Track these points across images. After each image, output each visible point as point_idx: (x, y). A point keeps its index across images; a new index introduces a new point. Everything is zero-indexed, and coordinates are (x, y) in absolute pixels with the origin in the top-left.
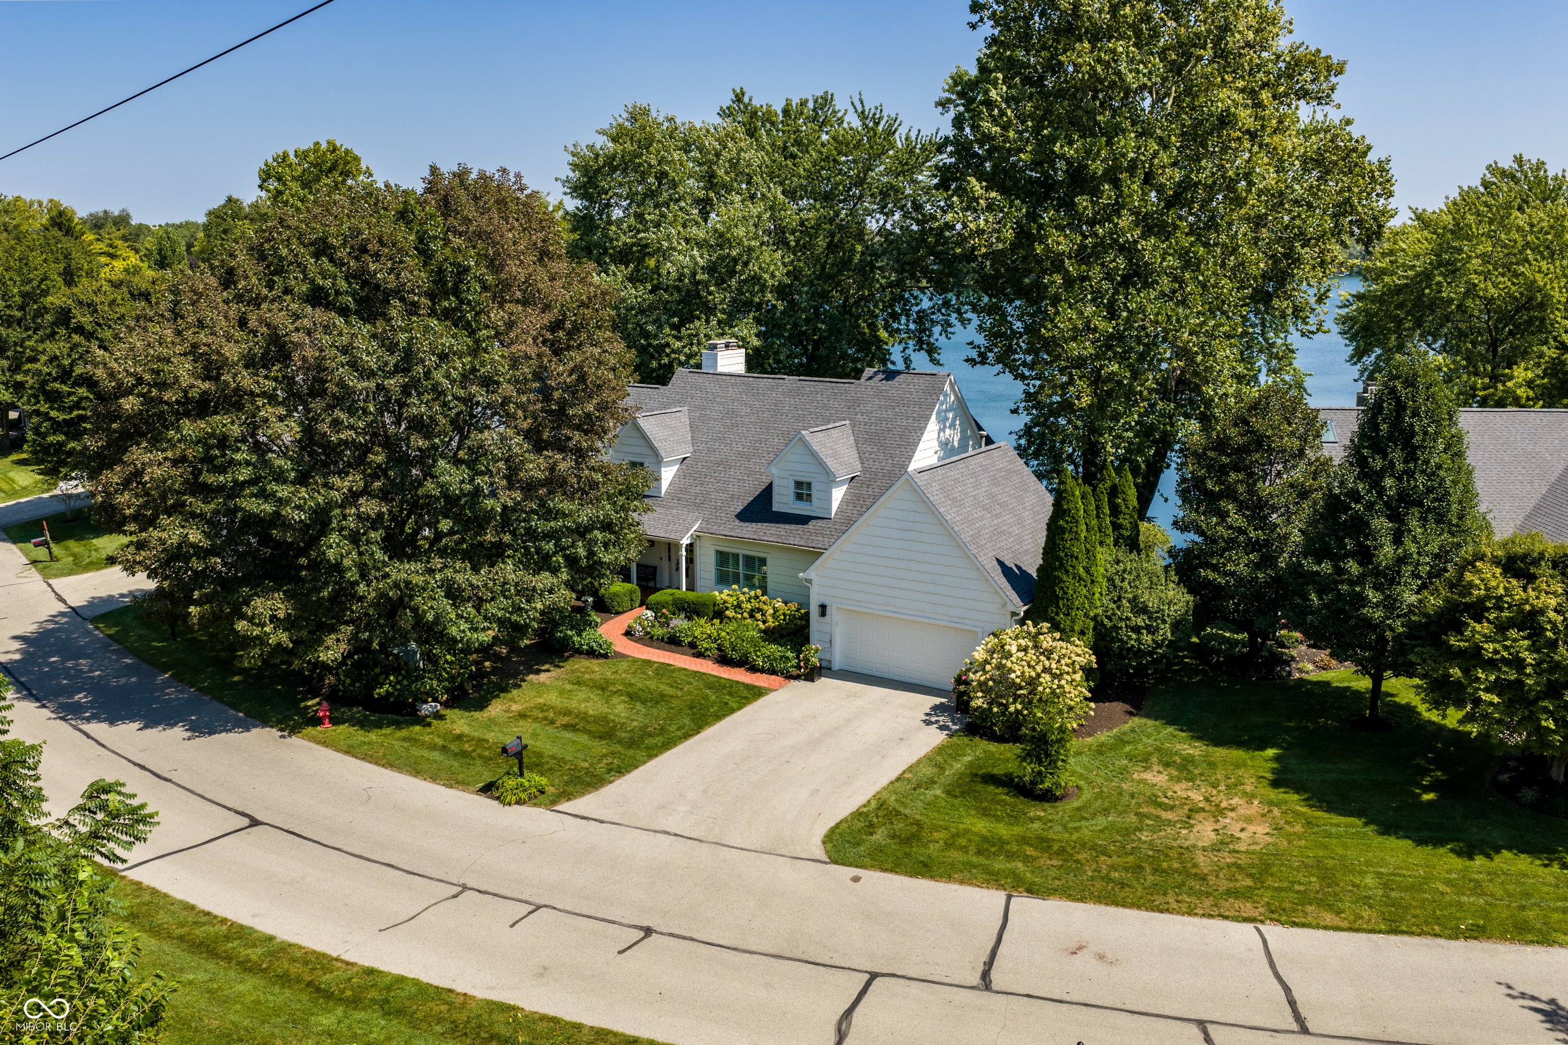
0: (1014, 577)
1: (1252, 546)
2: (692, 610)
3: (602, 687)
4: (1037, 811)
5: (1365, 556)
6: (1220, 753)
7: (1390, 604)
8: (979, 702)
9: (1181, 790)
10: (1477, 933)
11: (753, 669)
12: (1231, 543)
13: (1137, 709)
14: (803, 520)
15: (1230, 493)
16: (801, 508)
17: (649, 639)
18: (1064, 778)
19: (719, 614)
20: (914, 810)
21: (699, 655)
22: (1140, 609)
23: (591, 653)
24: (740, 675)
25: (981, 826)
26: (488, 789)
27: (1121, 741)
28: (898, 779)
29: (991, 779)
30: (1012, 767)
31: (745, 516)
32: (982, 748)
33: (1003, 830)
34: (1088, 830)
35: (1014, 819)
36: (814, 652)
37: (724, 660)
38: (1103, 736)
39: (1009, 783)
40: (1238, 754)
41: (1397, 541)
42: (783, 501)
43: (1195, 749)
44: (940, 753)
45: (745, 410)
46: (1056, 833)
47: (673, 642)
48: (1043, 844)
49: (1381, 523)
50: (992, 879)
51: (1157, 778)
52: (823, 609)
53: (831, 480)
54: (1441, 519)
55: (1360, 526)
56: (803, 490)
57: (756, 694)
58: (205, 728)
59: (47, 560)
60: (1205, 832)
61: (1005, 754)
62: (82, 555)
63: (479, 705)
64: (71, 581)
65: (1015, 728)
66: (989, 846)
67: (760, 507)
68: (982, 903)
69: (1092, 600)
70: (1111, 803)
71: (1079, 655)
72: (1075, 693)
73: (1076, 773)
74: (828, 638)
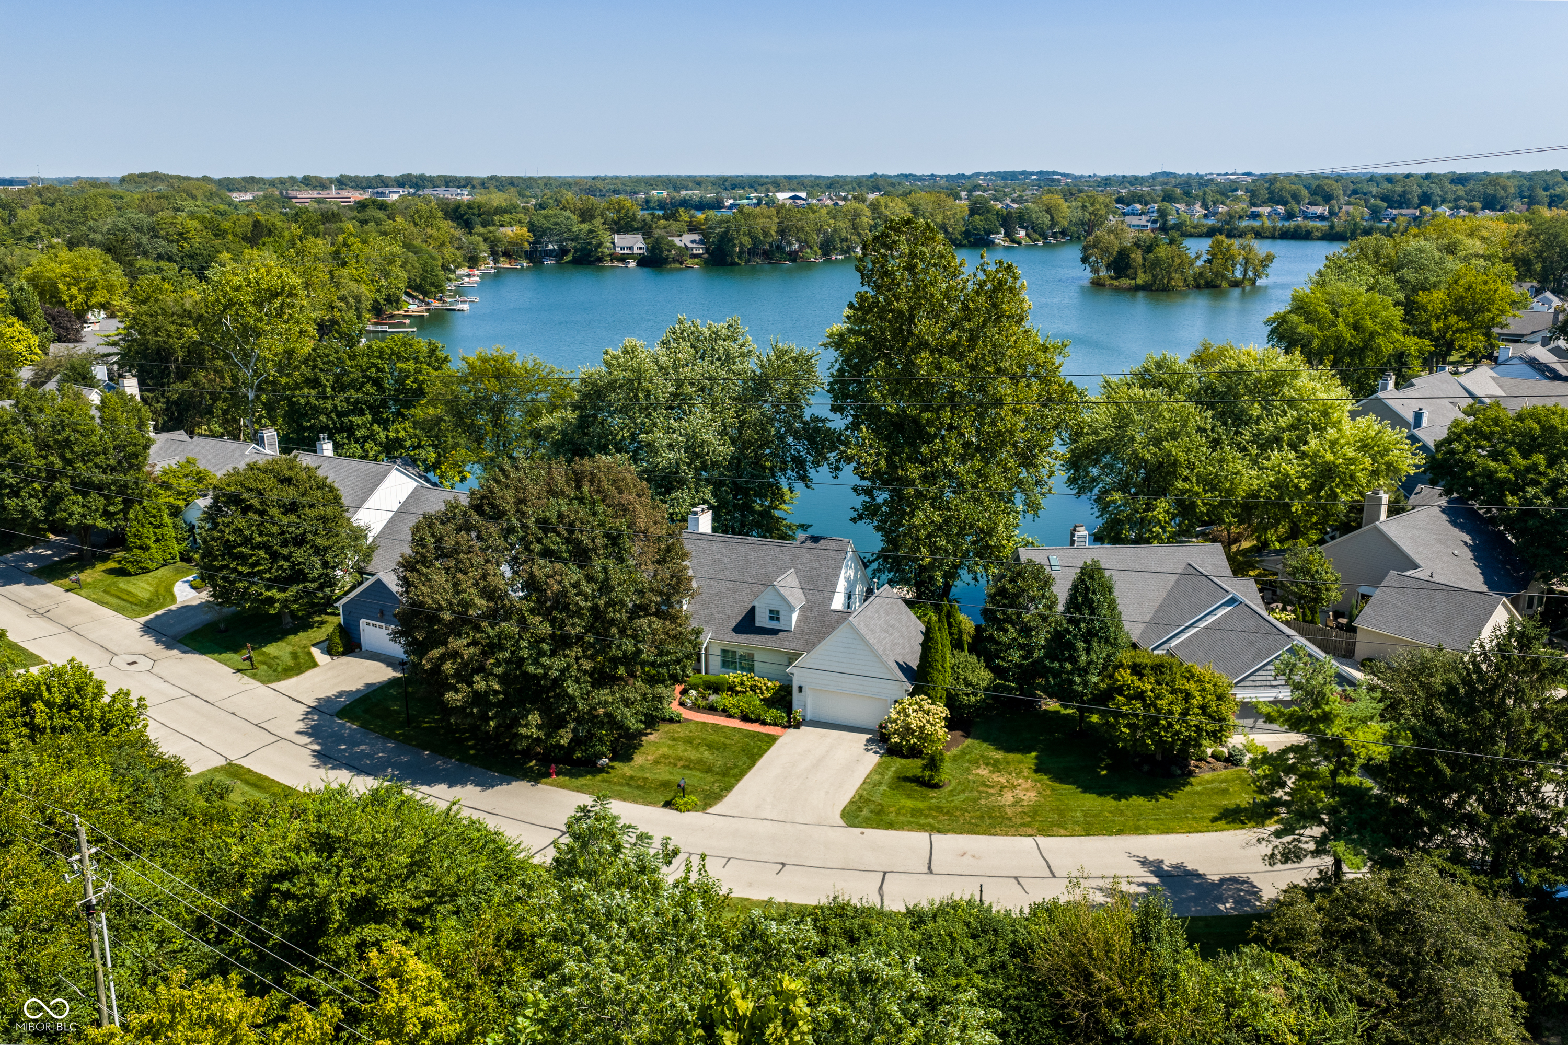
0: (905, 669)
1: (1021, 647)
2: (716, 688)
3: (689, 741)
4: (933, 793)
5: (1074, 660)
6: (1011, 756)
7: (1085, 684)
8: (895, 739)
9: (996, 777)
10: (1120, 832)
11: (764, 723)
12: (1010, 646)
13: (967, 735)
14: (775, 632)
15: (1008, 620)
16: (773, 625)
17: (696, 707)
18: (944, 777)
19: (731, 689)
20: (877, 798)
21: (730, 716)
22: (968, 684)
23: (671, 720)
24: (756, 728)
25: (909, 803)
26: (668, 804)
27: (963, 753)
28: (864, 783)
29: (907, 779)
30: (918, 772)
31: (739, 629)
32: (898, 763)
33: (920, 805)
34: (958, 800)
35: (924, 798)
36: (799, 711)
37: (745, 718)
38: (955, 751)
39: (917, 780)
40: (1019, 756)
41: (1088, 651)
42: (762, 620)
43: (998, 755)
44: (879, 769)
45: (726, 560)
46: (943, 803)
47: (712, 709)
48: (939, 809)
49: (1081, 645)
50: (922, 828)
51: (983, 772)
52: (800, 689)
53: (791, 609)
54: (1107, 641)
55: (1071, 646)
56: (774, 615)
57: (772, 739)
58: (485, 784)
59: (249, 669)
60: (1008, 798)
61: (914, 766)
62: (271, 663)
63: (628, 758)
64: (287, 685)
65: (914, 752)
66: (916, 813)
67: (747, 625)
68: (920, 839)
69: (945, 680)
70: (965, 786)
71: (941, 710)
72: (941, 731)
73: (947, 773)
74: (803, 704)
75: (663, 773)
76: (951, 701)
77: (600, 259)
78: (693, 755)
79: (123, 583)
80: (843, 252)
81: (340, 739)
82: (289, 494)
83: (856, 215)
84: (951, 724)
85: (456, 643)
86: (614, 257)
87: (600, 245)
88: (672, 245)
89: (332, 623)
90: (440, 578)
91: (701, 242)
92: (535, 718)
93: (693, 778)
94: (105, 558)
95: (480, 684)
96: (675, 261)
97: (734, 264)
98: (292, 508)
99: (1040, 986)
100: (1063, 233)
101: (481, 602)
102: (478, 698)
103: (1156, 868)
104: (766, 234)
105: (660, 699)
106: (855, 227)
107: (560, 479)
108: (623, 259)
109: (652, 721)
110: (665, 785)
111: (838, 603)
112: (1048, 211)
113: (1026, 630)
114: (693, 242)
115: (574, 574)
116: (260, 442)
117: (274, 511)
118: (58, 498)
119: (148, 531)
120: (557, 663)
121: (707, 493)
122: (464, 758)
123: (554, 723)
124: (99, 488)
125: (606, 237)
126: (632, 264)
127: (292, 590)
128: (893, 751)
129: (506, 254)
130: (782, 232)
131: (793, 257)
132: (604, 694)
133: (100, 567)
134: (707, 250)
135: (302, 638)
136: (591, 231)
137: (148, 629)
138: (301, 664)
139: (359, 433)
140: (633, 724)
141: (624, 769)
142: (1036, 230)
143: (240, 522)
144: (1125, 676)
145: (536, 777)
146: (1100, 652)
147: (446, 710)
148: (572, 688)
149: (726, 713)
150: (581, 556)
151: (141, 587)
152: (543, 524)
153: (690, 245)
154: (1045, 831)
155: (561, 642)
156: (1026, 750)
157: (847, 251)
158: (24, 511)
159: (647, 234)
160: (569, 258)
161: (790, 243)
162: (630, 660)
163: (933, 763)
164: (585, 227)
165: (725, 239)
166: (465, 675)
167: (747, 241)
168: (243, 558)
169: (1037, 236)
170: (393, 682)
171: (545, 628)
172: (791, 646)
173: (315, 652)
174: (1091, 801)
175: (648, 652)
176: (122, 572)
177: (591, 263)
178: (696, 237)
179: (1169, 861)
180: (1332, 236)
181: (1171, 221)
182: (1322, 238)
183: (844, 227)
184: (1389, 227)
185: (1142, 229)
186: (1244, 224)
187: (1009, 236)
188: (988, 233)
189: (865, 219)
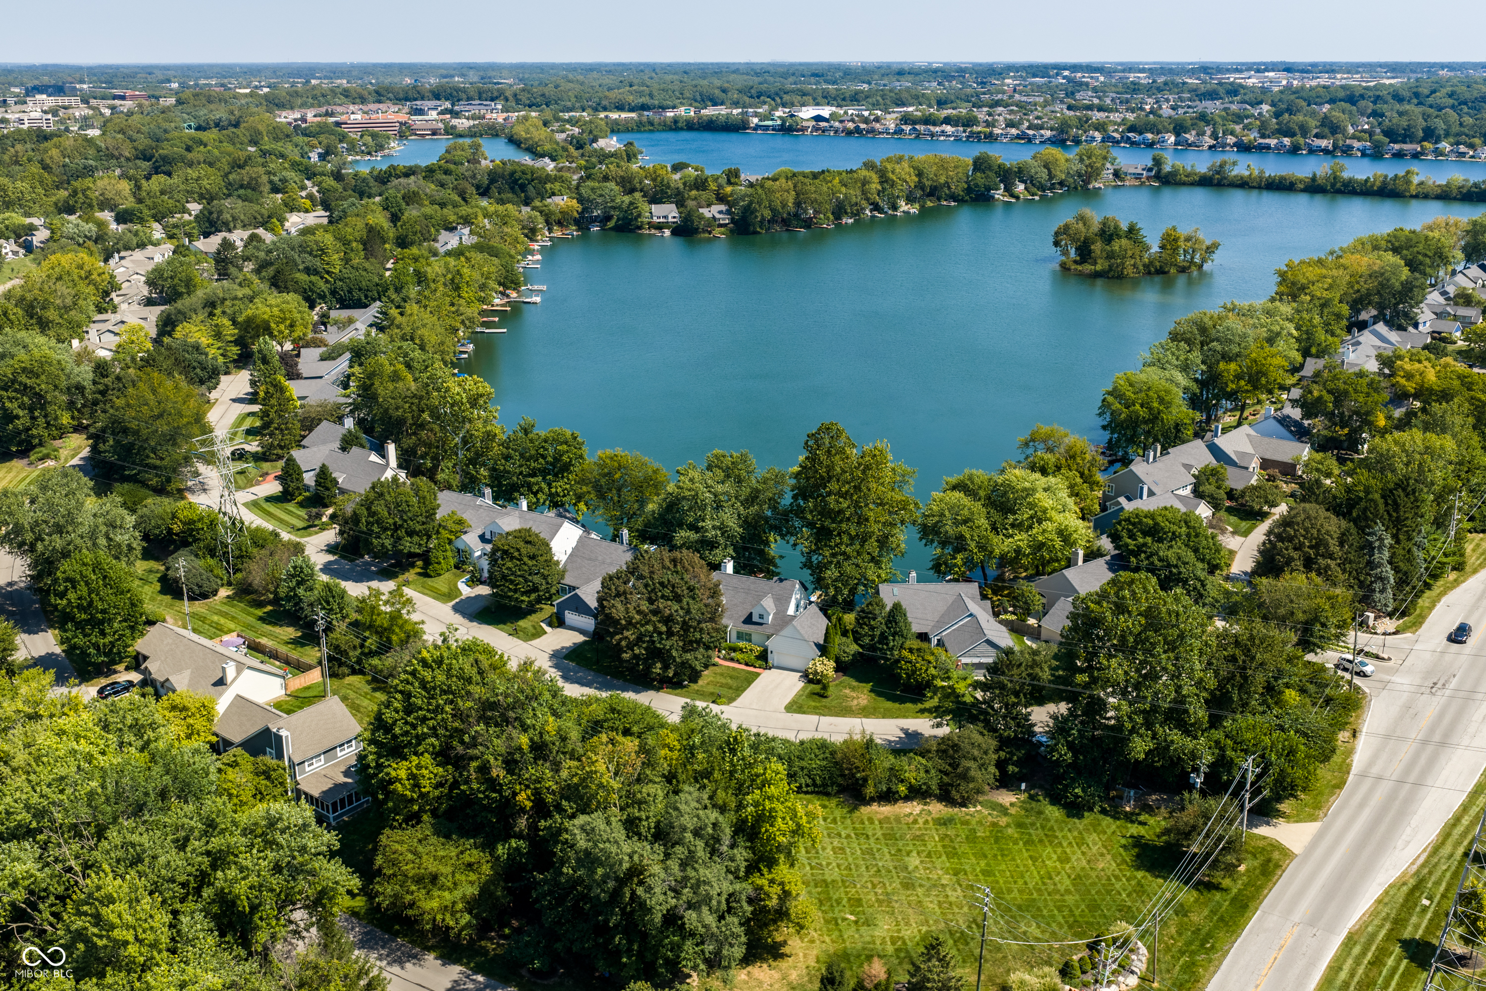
0: (818, 645)
1: (870, 636)
2: (734, 650)
3: (722, 675)
4: (824, 700)
5: (887, 644)
6: (861, 684)
8: (811, 676)
9: (852, 693)
10: (897, 717)
11: (755, 667)
12: (866, 635)
13: (845, 674)
14: (761, 624)
15: (865, 624)
16: (761, 621)
17: (725, 659)
18: (830, 693)
19: (741, 650)
20: (800, 701)
21: (740, 663)
22: (845, 652)
23: (714, 665)
24: (753, 670)
25: (813, 704)
26: (713, 702)
27: (840, 683)
28: (796, 695)
29: (814, 694)
30: (819, 691)
31: (745, 622)
32: (812, 686)
33: (818, 704)
34: (834, 703)
35: (820, 702)
36: (770, 662)
37: (747, 664)
38: (836, 682)
39: (818, 694)
40: (864, 685)
41: (894, 641)
42: (755, 618)
43: (855, 683)
44: (803, 689)
45: (739, 588)
46: (827, 704)
47: (732, 660)
48: (825, 706)
49: (891, 638)
50: (816, 714)
51: (847, 691)
52: (772, 651)
53: (769, 614)
54: (902, 636)
55: (887, 638)
56: (761, 616)
57: (758, 675)
58: (637, 692)
59: (515, 633)
60: (855, 702)
61: (817, 688)
62: (524, 630)
63: (696, 682)
64: (535, 642)
65: (818, 682)
66: (815, 708)
67: (749, 620)
68: (815, 718)
69: (835, 650)
70: (838, 698)
71: (832, 664)
72: (831, 673)
73: (832, 691)
74: (773, 659)
75: (711, 689)
76: (837, 660)
77: (640, 228)
78: (723, 681)
79: (429, 581)
80: (853, 215)
81: (570, 670)
82: (531, 550)
83: (865, 182)
84: (837, 670)
85: (626, 633)
86: (652, 226)
87: (639, 215)
88: (701, 217)
89: (548, 610)
90: (619, 606)
91: (728, 212)
92: (659, 665)
93: (724, 691)
94: (413, 565)
95: (637, 651)
96: (704, 231)
97: (756, 233)
98: (533, 557)
99: (836, 763)
100: (1062, 184)
101: (638, 617)
102: (636, 657)
103: (906, 731)
104: (784, 205)
105: (709, 657)
106: (864, 193)
107: (667, 563)
108: (660, 227)
109: (706, 666)
110: (712, 694)
111: (791, 611)
112: (1047, 167)
113: (872, 628)
114: (720, 212)
115: (676, 607)
116: (483, 496)
117: (526, 559)
118: (400, 539)
119: (440, 554)
120: (668, 644)
121: (730, 550)
122: (626, 680)
123: (666, 667)
124: (417, 533)
125: (644, 207)
126: (667, 233)
127: (533, 596)
128: (810, 681)
129: (559, 223)
130: (798, 204)
131: (808, 224)
132: (688, 656)
133: (413, 572)
134: (733, 221)
135: (534, 618)
136: (631, 203)
137: (456, 609)
138: (540, 633)
139: (535, 488)
140: (698, 668)
141: (694, 686)
142: (1031, 182)
143: (509, 564)
144: (905, 653)
145: (658, 689)
146: (899, 640)
147: (621, 660)
148: (674, 653)
149: (738, 661)
150: (678, 598)
151: (441, 583)
152: (662, 584)
153: (718, 216)
154: (866, 717)
155: (670, 634)
156: (868, 682)
157: (856, 214)
158: (383, 545)
159: (680, 204)
160: (611, 224)
161: (805, 211)
162: (699, 642)
163: (825, 688)
164: (627, 199)
165: (748, 211)
166: (630, 647)
167: (768, 214)
168: (512, 582)
169: (1035, 190)
170: (585, 642)
171: (664, 629)
172: (769, 631)
173: (543, 625)
174: (889, 704)
175: (706, 638)
176: (426, 575)
177: (631, 231)
178: (723, 208)
179: (912, 729)
180: (1314, 188)
181: (1167, 168)
182: (1304, 190)
183: (855, 194)
184: (1366, 181)
185: (1138, 177)
186: (1234, 173)
187: (1009, 190)
188: (989, 189)
189: (873, 186)
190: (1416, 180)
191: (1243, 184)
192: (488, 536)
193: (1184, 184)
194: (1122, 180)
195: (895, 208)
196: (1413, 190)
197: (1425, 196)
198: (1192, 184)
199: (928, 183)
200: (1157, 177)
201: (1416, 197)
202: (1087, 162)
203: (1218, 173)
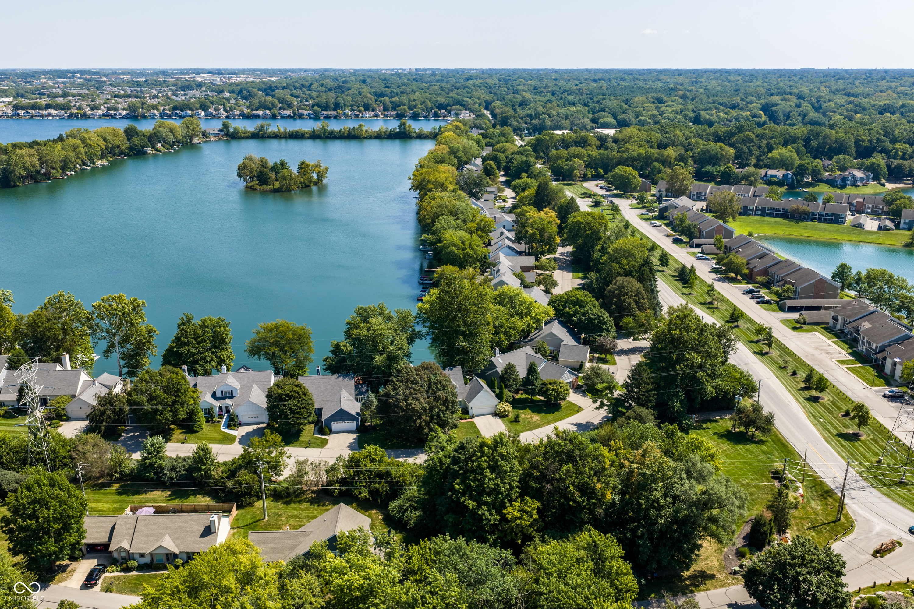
4: (521, 423)
6: (526, 411)
8: (500, 414)
10: (560, 420)
11: (466, 419)
24: (464, 421)
25: (520, 427)
28: (504, 425)
29: (511, 422)
32: (505, 419)
36: (472, 414)
39: (514, 422)
48: (525, 426)
49: (535, 381)
51: (525, 416)
52: (470, 408)
57: (473, 422)
60: (534, 419)
61: (510, 419)
62: (310, 442)
64: (329, 446)
66: (523, 428)
68: (529, 432)
70: (524, 420)
72: (512, 409)
73: (520, 417)
79: (196, 435)
84: (512, 407)
97: (15, 186)
100: (179, 142)
106: (77, 154)
112: (171, 131)
128: (501, 417)
131: (47, 176)
135: (305, 434)
138: (323, 441)
142: (165, 141)
163: (517, 417)
167: (23, 172)
169: (168, 146)
173: (318, 436)
179: (575, 423)
180: (314, 136)
181: (231, 130)
182: (309, 138)
183: (72, 156)
184: (340, 131)
185: (216, 135)
186: (270, 130)
187: (154, 147)
188: (143, 147)
189: (82, 150)
190: (364, 129)
191: (276, 136)
192: (219, 395)
193: (243, 138)
194: (208, 137)
195: (94, 163)
196: (364, 135)
197: (370, 137)
198: (248, 138)
199: (110, 146)
200: (228, 134)
201: (365, 138)
202: (191, 128)
203: (261, 130)
